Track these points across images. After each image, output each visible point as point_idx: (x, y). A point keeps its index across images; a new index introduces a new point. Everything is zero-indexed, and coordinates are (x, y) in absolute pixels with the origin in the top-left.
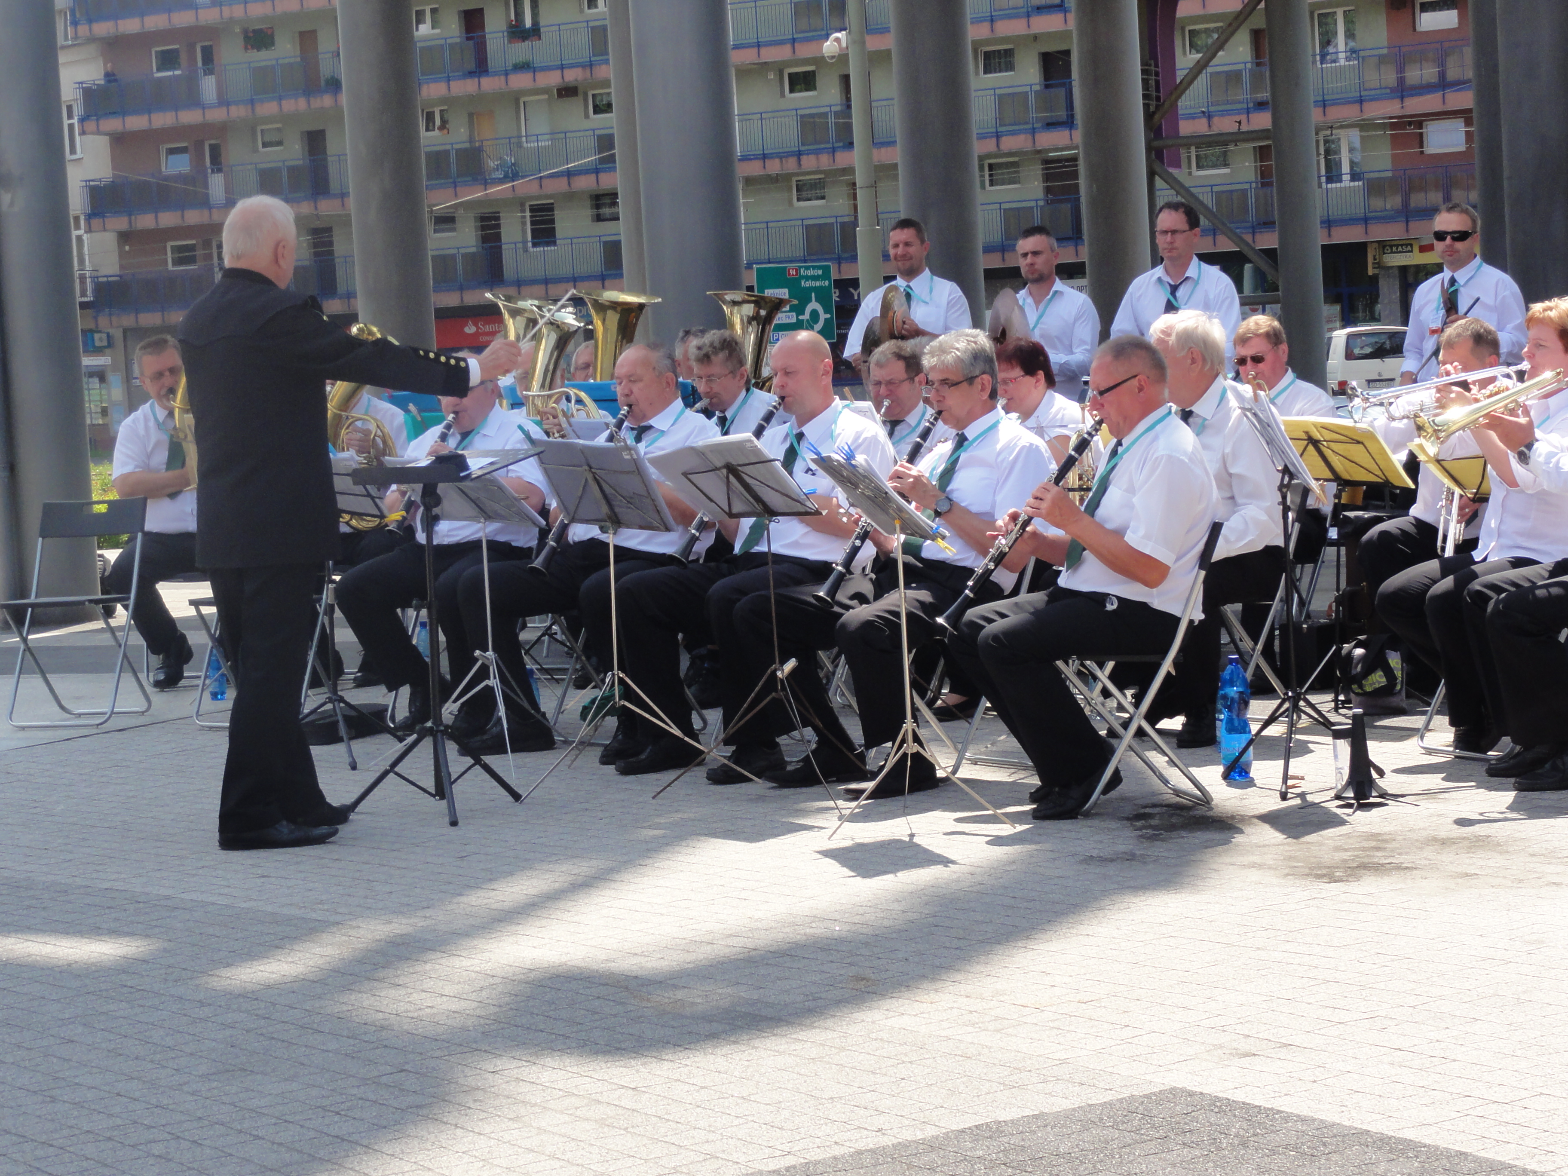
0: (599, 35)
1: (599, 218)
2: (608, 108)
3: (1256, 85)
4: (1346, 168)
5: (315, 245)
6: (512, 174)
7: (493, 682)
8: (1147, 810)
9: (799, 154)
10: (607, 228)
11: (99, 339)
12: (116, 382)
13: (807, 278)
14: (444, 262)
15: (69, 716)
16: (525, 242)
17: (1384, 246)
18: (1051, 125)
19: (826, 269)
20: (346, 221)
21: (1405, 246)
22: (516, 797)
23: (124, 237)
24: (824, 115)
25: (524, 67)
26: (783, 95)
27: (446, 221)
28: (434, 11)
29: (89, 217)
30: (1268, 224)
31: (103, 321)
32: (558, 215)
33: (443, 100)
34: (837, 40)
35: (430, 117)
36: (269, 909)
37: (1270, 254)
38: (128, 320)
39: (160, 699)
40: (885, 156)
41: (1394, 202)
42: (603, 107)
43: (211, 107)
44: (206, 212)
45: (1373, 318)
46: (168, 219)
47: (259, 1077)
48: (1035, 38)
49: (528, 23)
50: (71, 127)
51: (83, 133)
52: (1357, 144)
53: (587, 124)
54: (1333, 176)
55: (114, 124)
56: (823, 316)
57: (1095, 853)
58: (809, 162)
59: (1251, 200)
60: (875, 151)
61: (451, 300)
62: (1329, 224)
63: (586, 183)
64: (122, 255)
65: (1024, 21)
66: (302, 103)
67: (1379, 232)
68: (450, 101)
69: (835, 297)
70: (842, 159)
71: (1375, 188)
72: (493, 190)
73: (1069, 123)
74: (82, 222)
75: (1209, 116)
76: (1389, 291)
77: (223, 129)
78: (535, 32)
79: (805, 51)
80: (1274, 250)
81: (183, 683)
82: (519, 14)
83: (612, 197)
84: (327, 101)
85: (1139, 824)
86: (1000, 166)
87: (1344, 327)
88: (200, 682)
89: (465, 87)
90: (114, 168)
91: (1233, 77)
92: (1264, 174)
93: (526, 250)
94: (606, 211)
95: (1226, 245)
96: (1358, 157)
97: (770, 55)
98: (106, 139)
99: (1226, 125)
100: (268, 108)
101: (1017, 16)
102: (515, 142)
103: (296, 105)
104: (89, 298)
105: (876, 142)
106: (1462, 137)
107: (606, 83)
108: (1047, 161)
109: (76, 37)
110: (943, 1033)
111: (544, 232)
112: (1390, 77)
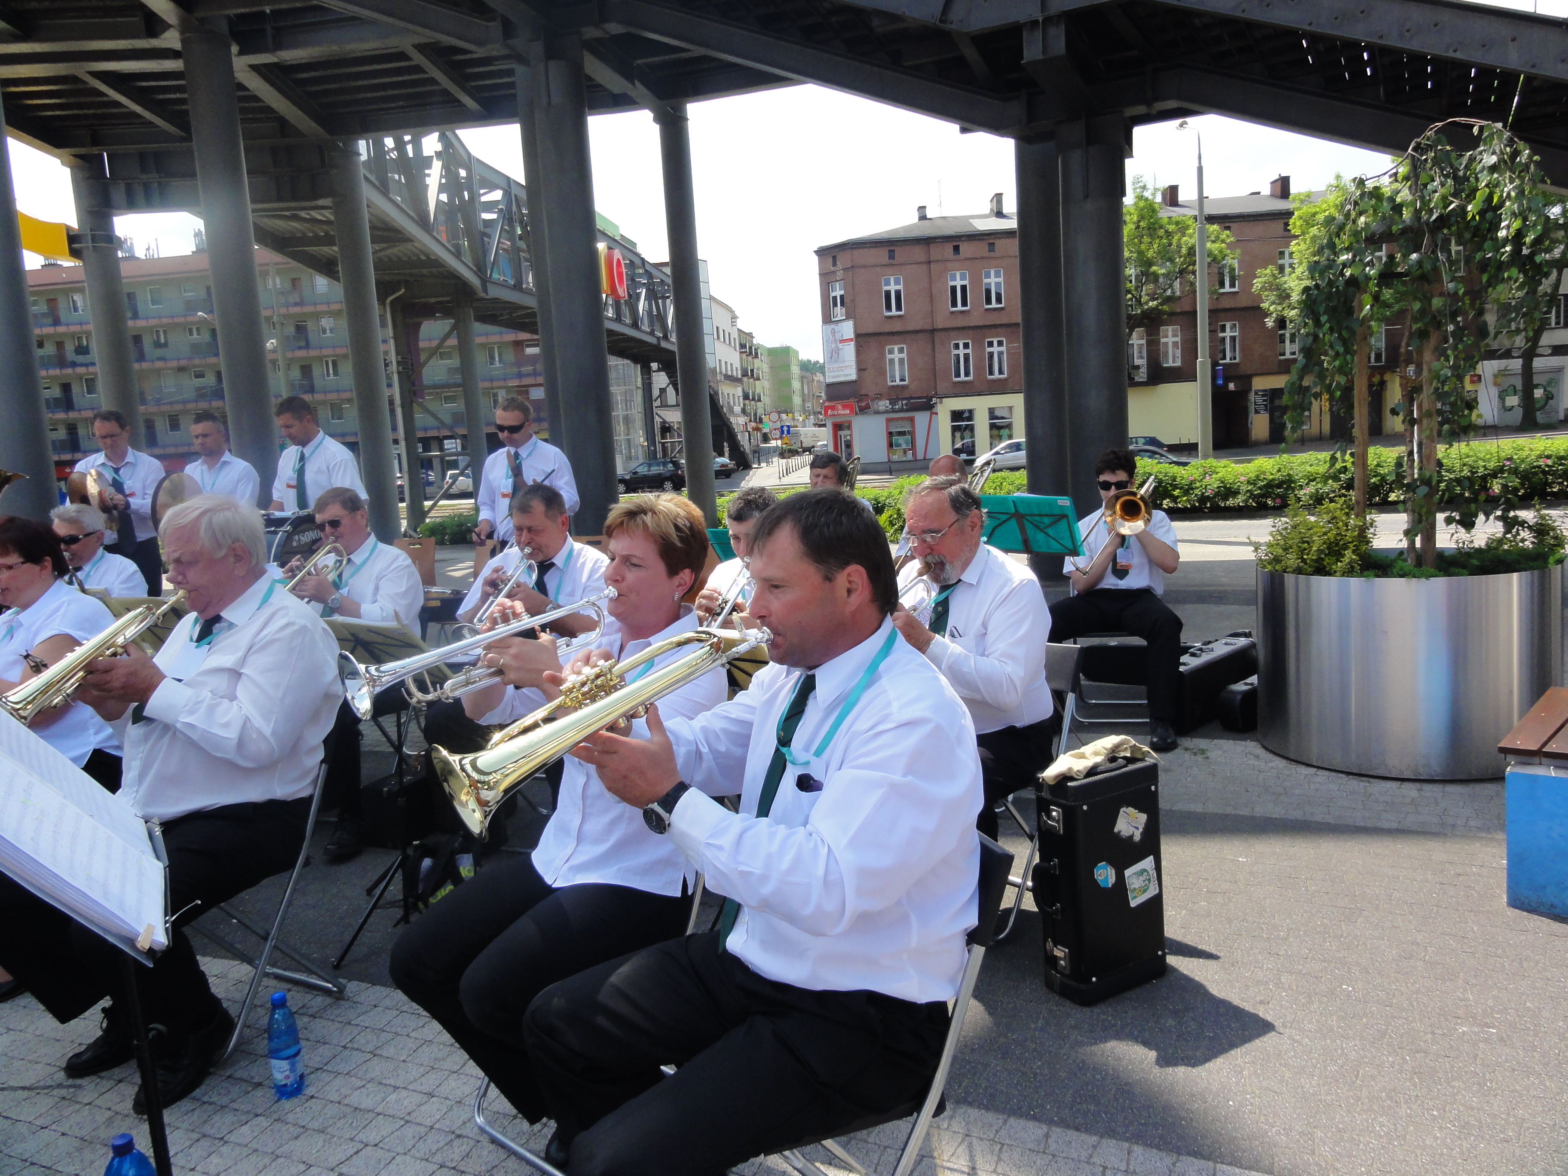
16: (166, 430)
25: (162, 359)
42: (199, 376)
49: (162, 341)
53: (192, 383)
72: (152, 409)
82: (158, 337)
102: (159, 390)
111: (174, 424)
112: (515, 370)
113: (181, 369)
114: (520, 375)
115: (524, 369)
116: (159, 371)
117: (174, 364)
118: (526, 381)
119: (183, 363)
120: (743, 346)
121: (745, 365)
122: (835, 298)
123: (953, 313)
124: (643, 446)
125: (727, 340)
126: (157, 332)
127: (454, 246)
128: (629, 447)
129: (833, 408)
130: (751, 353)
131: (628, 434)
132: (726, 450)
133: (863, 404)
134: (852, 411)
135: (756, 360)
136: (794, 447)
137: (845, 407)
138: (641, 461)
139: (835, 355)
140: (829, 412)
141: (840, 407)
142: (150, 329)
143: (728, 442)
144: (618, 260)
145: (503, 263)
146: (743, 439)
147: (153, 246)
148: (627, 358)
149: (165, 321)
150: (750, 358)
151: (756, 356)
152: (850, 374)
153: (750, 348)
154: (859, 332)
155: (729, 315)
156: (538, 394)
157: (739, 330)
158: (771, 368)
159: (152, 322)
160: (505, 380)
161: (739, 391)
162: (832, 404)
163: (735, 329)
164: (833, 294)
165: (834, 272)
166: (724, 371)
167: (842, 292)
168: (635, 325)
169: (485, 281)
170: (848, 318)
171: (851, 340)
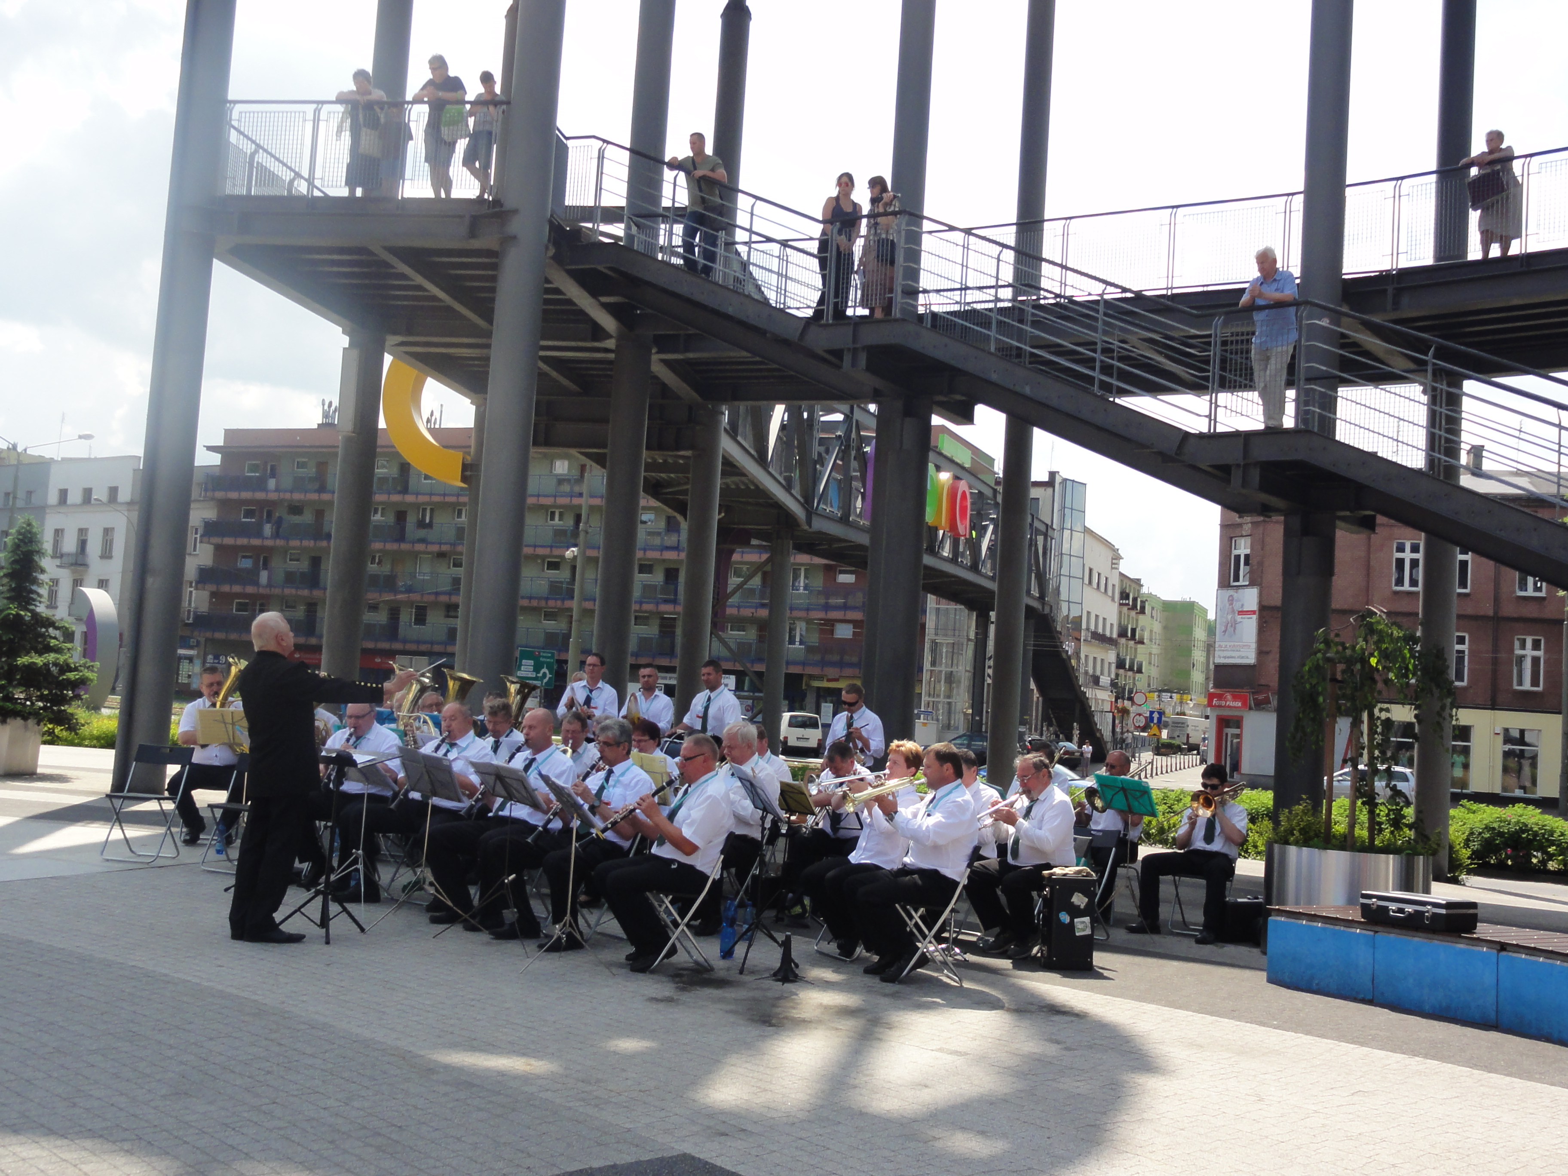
0: (460, 531)
1: (448, 616)
2: (460, 565)
3: (762, 597)
4: (798, 639)
5: (308, 612)
6: (409, 590)
7: (360, 866)
8: (681, 972)
9: (547, 599)
10: (451, 621)
11: (193, 642)
12: (198, 664)
13: (544, 657)
14: (370, 627)
15: (133, 855)
16: (410, 623)
17: (812, 677)
18: (666, 601)
19: (553, 654)
20: (324, 601)
21: (820, 678)
22: (362, 930)
23: (213, 594)
24: (561, 582)
25: (423, 541)
26: (543, 570)
27: (374, 608)
28: (383, 509)
29: (197, 583)
30: (760, 660)
31: (196, 633)
32: (429, 612)
33: (380, 551)
34: (573, 551)
35: (374, 558)
36: (220, 987)
37: (760, 675)
38: (209, 634)
39: (185, 850)
40: (588, 605)
41: (817, 657)
42: (458, 564)
43: (267, 538)
44: (256, 588)
45: (802, 709)
46: (237, 589)
47: (195, 1099)
48: (664, 560)
49: (427, 521)
50: (196, 538)
51: (201, 542)
52: (804, 629)
53: (449, 572)
54: (792, 641)
55: (217, 540)
56: (548, 676)
57: (654, 995)
58: (551, 603)
59: (754, 647)
60: (583, 602)
61: (370, 645)
62: (788, 663)
63: (444, 599)
64: (211, 603)
65: (659, 553)
66: (312, 543)
67: (809, 670)
68: (384, 552)
69: (555, 667)
70: (568, 604)
71: (810, 649)
72: (400, 597)
73: (674, 602)
74: (194, 584)
75: (739, 607)
76: (810, 699)
77: (271, 550)
78: (430, 525)
79: (556, 552)
80: (762, 673)
81: (199, 842)
82: (424, 516)
83: (456, 607)
84: (324, 544)
85: (677, 979)
86: (640, 617)
87: (789, 711)
88: (208, 842)
89: (392, 546)
90: (214, 562)
91: (752, 591)
92: (761, 639)
93: (410, 625)
94: (452, 614)
95: (738, 667)
96: (804, 633)
97: (540, 551)
98: (212, 547)
99: (747, 612)
100: (295, 543)
101: (657, 550)
102: (413, 576)
103: (309, 543)
104: (191, 621)
105: (585, 598)
106: (852, 633)
107: (461, 554)
108: (663, 619)
109: (205, 496)
110: (567, 1104)
111: (421, 619)
112: (822, 601)
113: (441, 555)
114: (827, 607)
115: (833, 601)
116: (415, 555)
117: (435, 548)
118: (834, 615)
119: (445, 548)
120: (1124, 595)
121: (1124, 622)
122: (1238, 557)
123: (1396, 593)
124: (965, 714)
125: (1102, 587)
126: (424, 510)
127: (785, 478)
128: (949, 712)
129: (1220, 697)
130: (1134, 607)
131: (949, 697)
132: (1076, 733)
133: (1261, 697)
134: (1244, 704)
135: (1141, 617)
136: (1176, 742)
137: (1235, 698)
138: (961, 731)
139: (1230, 629)
140: (1215, 702)
141: (1229, 697)
142: (416, 506)
143: (1079, 723)
144: (964, 493)
145: (833, 494)
146: (1104, 725)
147: (437, 415)
148: (961, 603)
149: (436, 499)
150: (1133, 613)
151: (1142, 611)
152: (1249, 656)
153: (1135, 600)
154: (1265, 603)
155: (1110, 555)
156: (844, 632)
157: (1121, 574)
158: (1165, 628)
159: (422, 499)
160: (808, 610)
161: (1111, 656)
162: (1218, 691)
163: (1115, 573)
164: (1235, 552)
165: (1240, 525)
166: (1092, 628)
167: (1248, 551)
168: (974, 567)
169: (810, 513)
170: (1252, 584)
171: (1254, 612)
